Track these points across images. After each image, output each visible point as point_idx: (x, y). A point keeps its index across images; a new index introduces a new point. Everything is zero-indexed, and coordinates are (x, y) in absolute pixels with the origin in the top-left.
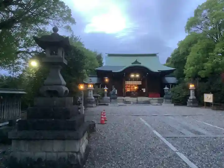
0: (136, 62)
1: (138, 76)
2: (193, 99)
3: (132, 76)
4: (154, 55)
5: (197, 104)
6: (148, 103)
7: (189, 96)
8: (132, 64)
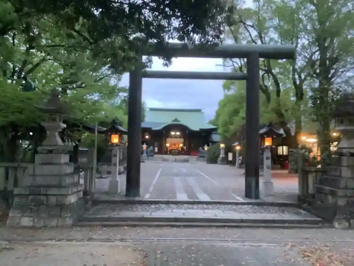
0: (176, 120)
1: (178, 133)
2: (222, 158)
3: (173, 133)
4: (199, 111)
5: (226, 163)
6: (186, 161)
7: (220, 154)
8: (173, 121)
